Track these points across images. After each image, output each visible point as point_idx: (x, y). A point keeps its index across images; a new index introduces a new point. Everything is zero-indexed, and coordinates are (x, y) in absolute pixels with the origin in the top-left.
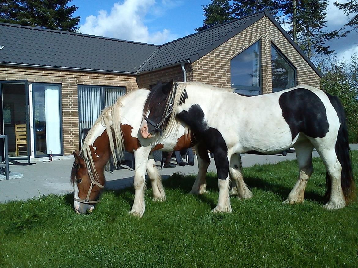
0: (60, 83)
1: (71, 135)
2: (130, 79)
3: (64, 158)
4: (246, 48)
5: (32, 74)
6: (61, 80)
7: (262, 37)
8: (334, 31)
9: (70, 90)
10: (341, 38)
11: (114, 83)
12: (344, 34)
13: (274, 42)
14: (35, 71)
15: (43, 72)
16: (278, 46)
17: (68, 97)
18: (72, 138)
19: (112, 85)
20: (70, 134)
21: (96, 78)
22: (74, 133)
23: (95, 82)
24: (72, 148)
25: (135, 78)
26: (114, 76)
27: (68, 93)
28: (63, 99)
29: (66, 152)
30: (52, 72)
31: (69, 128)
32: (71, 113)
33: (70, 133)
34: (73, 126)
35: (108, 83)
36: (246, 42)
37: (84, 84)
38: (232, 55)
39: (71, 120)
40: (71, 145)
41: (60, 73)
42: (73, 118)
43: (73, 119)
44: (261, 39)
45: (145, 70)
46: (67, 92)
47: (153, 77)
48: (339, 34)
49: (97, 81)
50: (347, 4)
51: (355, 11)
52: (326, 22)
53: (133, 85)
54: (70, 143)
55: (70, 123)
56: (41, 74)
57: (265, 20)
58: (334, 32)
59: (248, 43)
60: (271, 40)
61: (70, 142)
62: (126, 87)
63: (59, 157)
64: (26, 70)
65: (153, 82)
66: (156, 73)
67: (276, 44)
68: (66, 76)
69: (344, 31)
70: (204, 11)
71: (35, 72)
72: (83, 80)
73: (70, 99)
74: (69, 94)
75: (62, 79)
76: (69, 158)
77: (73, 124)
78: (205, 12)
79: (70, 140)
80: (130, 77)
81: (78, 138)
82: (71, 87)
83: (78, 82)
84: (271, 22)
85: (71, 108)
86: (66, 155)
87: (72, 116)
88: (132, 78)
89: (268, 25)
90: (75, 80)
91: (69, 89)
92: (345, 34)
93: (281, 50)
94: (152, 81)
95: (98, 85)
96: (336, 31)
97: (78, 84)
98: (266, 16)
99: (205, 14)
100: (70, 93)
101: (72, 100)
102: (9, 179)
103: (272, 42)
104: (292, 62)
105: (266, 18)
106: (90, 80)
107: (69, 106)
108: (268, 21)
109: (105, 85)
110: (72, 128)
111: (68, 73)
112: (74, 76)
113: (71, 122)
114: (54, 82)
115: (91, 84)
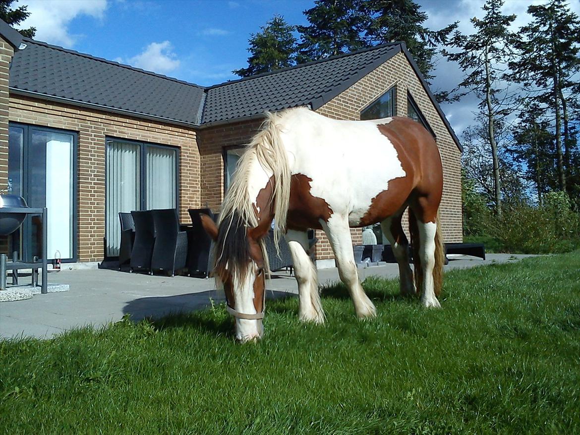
0: (77, 130)
1: (92, 225)
2: (187, 134)
3: (79, 266)
4: (379, 96)
5: (31, 108)
6: (78, 125)
7: (397, 82)
8: (444, 91)
9: (93, 145)
10: (451, 103)
11: (163, 139)
12: (457, 97)
13: (411, 91)
14: (36, 104)
15: (51, 107)
16: (415, 99)
17: (90, 157)
18: (93, 230)
19: (159, 142)
20: (90, 224)
21: (135, 126)
22: (96, 221)
23: (134, 134)
24: (93, 250)
25: (195, 133)
26: (163, 127)
27: (90, 149)
28: (81, 160)
29: (83, 256)
30: (66, 109)
31: (90, 213)
32: (93, 185)
33: (90, 221)
34: (96, 210)
35: (153, 138)
36: (379, 88)
37: (115, 136)
38: (362, 105)
39: (93, 198)
40: (92, 244)
41: (79, 112)
42: (96, 194)
43: (96, 197)
44: (396, 86)
45: (216, 120)
46: (88, 147)
47: (232, 132)
48: (450, 97)
49: (137, 132)
50: (461, 54)
51: (472, 65)
52: (434, 78)
53: (190, 145)
54: (89, 240)
55: (91, 203)
56: (46, 111)
57: (401, 57)
58: (443, 93)
59: (382, 89)
60: (408, 89)
61: (89, 237)
62: (179, 147)
63: (71, 265)
64: (21, 101)
65: (231, 140)
66: (240, 126)
67: (413, 95)
68: (88, 118)
69: (457, 93)
70: (250, 44)
71: (37, 106)
72: (115, 129)
73: (93, 161)
74: (91, 151)
75: (80, 124)
76: (88, 268)
77: (96, 205)
78: (252, 45)
79: (90, 234)
80: (186, 131)
81: (102, 232)
82: (95, 140)
83: (106, 131)
84: (407, 62)
85: (93, 177)
86: (82, 261)
87: (94, 192)
88: (190, 132)
89: (405, 65)
90: (102, 127)
91: (91, 143)
92: (459, 97)
93: (419, 106)
94: (229, 139)
95: (138, 139)
96: (447, 92)
97: (107, 136)
98: (402, 52)
99: (251, 49)
100: (93, 150)
101: (96, 162)
102: (47, 293)
103: (408, 92)
104: (431, 125)
105: (402, 55)
106: (125, 130)
107: (90, 173)
108: (404, 59)
109: (148, 141)
110: (95, 212)
111: (92, 114)
112: (100, 120)
113: (93, 201)
114: (67, 128)
115: (126, 137)
